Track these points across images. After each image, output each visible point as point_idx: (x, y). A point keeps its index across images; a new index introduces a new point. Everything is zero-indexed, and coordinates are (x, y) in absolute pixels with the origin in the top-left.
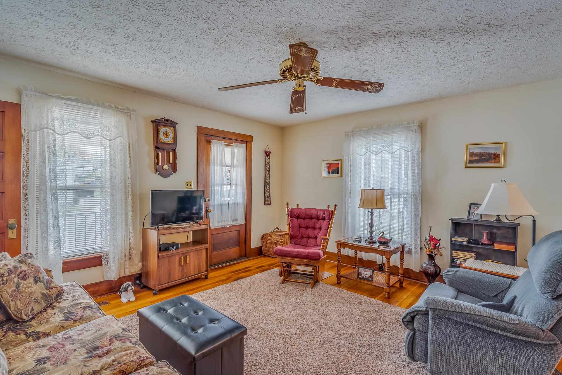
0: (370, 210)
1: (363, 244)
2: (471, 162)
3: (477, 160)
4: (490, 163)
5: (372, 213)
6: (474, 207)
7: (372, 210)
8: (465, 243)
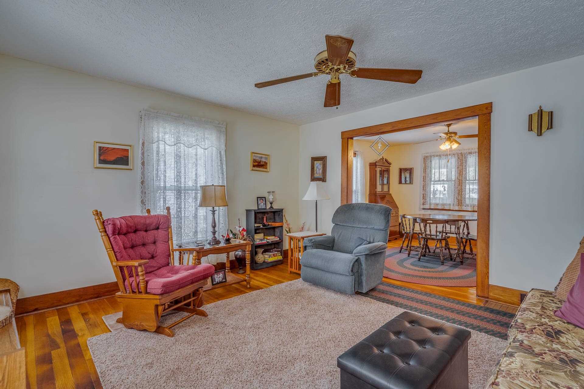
0: (211, 208)
1: (207, 247)
2: (254, 166)
3: (257, 165)
4: (263, 168)
5: (214, 212)
6: (260, 199)
7: (213, 208)
8: (261, 227)
